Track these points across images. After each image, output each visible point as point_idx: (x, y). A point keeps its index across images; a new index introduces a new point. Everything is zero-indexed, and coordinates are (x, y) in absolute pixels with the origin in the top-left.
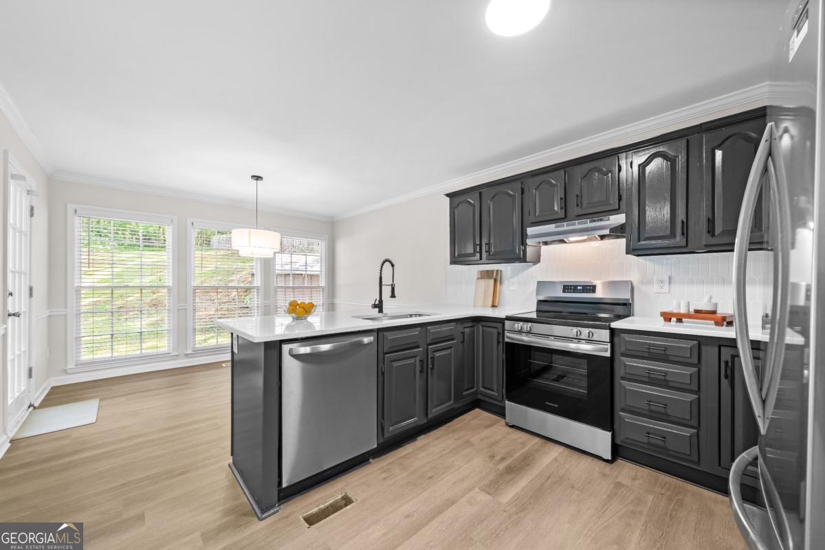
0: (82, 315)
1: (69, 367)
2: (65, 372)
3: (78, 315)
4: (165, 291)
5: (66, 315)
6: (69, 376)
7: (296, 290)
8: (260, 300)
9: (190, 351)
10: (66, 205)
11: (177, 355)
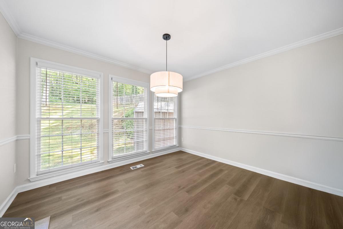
0: (42, 139)
1: (31, 177)
2: (29, 181)
3: (39, 139)
4: (95, 120)
5: (29, 139)
6: (31, 184)
7: (165, 120)
8: (147, 126)
9: (110, 160)
10: (30, 59)
11: (103, 163)
